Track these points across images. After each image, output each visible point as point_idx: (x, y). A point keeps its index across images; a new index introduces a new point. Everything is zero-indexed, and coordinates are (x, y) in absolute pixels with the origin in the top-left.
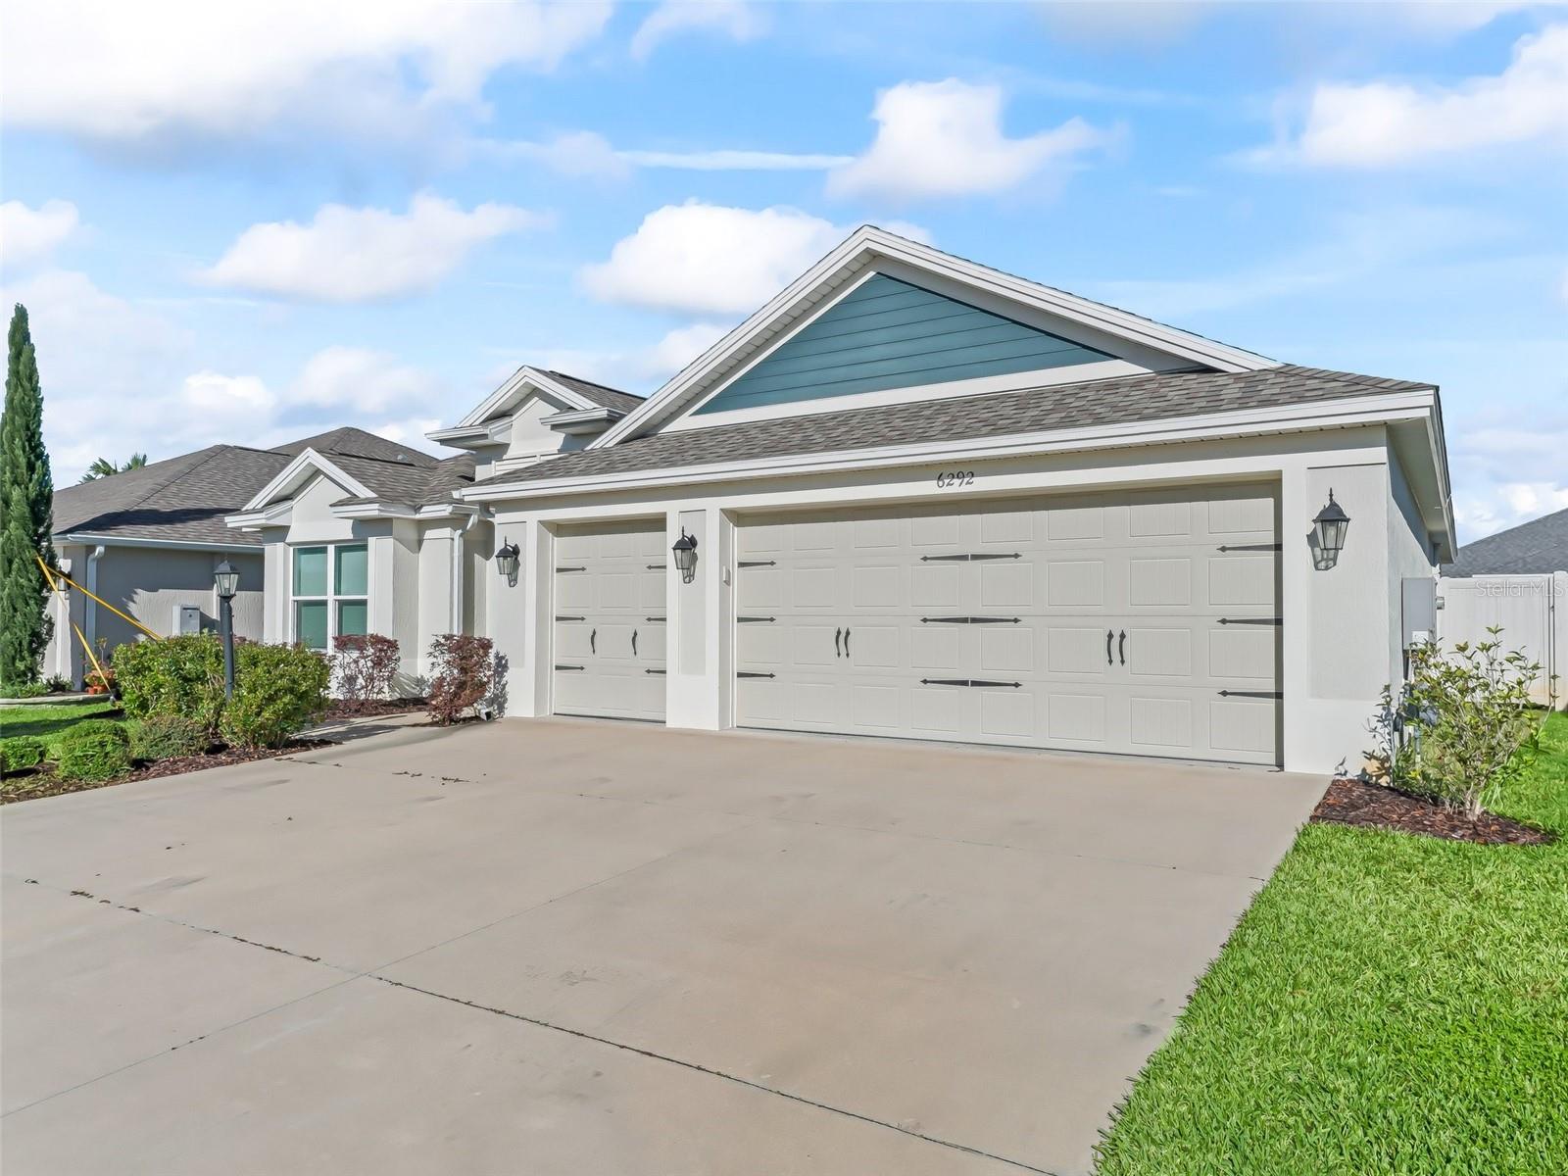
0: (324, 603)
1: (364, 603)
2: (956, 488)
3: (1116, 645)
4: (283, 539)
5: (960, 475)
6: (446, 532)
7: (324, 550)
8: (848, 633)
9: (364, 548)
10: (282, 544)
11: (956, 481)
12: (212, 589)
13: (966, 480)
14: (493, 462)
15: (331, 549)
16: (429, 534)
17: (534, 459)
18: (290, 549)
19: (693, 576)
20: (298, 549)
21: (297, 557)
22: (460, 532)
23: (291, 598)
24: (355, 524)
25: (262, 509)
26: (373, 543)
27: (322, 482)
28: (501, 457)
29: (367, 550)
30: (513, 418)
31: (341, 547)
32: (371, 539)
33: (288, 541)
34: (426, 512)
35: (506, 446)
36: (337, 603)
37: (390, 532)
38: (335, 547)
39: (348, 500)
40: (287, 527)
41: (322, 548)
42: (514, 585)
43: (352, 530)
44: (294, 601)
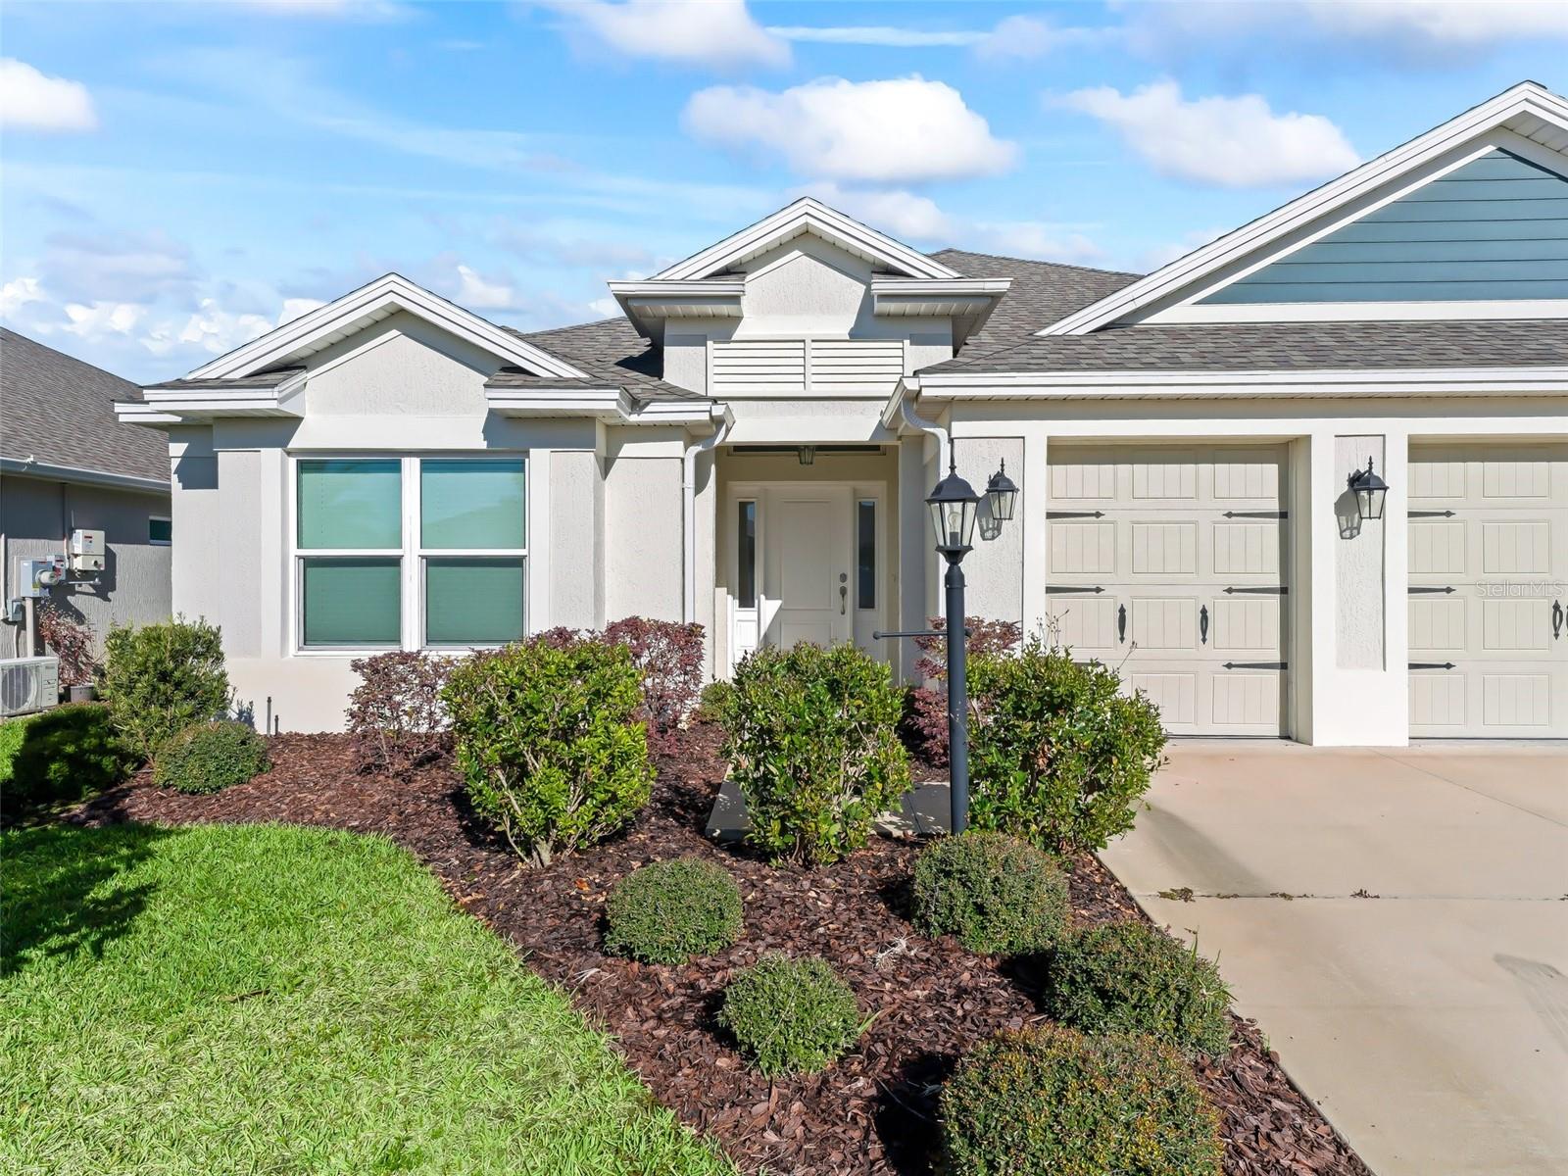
0: (395, 562)
1: (517, 562)
4: (282, 442)
6: (676, 447)
7: (396, 467)
9: (519, 467)
10: (279, 450)
14: (710, 343)
15: (411, 467)
16: (628, 449)
17: (801, 345)
18: (292, 462)
19: (1358, 528)
20: (312, 463)
21: (305, 476)
22: (699, 448)
23: (294, 551)
24: (499, 422)
25: (246, 382)
26: (539, 459)
27: (395, 344)
28: (726, 338)
29: (523, 470)
30: (749, 278)
31: (436, 461)
32: (531, 450)
33: (293, 444)
34: (658, 412)
35: (736, 320)
36: (432, 562)
37: (588, 443)
38: (422, 462)
39: (518, 379)
40: (298, 420)
41: (387, 462)
42: (993, 538)
43: (487, 432)
44: (300, 557)
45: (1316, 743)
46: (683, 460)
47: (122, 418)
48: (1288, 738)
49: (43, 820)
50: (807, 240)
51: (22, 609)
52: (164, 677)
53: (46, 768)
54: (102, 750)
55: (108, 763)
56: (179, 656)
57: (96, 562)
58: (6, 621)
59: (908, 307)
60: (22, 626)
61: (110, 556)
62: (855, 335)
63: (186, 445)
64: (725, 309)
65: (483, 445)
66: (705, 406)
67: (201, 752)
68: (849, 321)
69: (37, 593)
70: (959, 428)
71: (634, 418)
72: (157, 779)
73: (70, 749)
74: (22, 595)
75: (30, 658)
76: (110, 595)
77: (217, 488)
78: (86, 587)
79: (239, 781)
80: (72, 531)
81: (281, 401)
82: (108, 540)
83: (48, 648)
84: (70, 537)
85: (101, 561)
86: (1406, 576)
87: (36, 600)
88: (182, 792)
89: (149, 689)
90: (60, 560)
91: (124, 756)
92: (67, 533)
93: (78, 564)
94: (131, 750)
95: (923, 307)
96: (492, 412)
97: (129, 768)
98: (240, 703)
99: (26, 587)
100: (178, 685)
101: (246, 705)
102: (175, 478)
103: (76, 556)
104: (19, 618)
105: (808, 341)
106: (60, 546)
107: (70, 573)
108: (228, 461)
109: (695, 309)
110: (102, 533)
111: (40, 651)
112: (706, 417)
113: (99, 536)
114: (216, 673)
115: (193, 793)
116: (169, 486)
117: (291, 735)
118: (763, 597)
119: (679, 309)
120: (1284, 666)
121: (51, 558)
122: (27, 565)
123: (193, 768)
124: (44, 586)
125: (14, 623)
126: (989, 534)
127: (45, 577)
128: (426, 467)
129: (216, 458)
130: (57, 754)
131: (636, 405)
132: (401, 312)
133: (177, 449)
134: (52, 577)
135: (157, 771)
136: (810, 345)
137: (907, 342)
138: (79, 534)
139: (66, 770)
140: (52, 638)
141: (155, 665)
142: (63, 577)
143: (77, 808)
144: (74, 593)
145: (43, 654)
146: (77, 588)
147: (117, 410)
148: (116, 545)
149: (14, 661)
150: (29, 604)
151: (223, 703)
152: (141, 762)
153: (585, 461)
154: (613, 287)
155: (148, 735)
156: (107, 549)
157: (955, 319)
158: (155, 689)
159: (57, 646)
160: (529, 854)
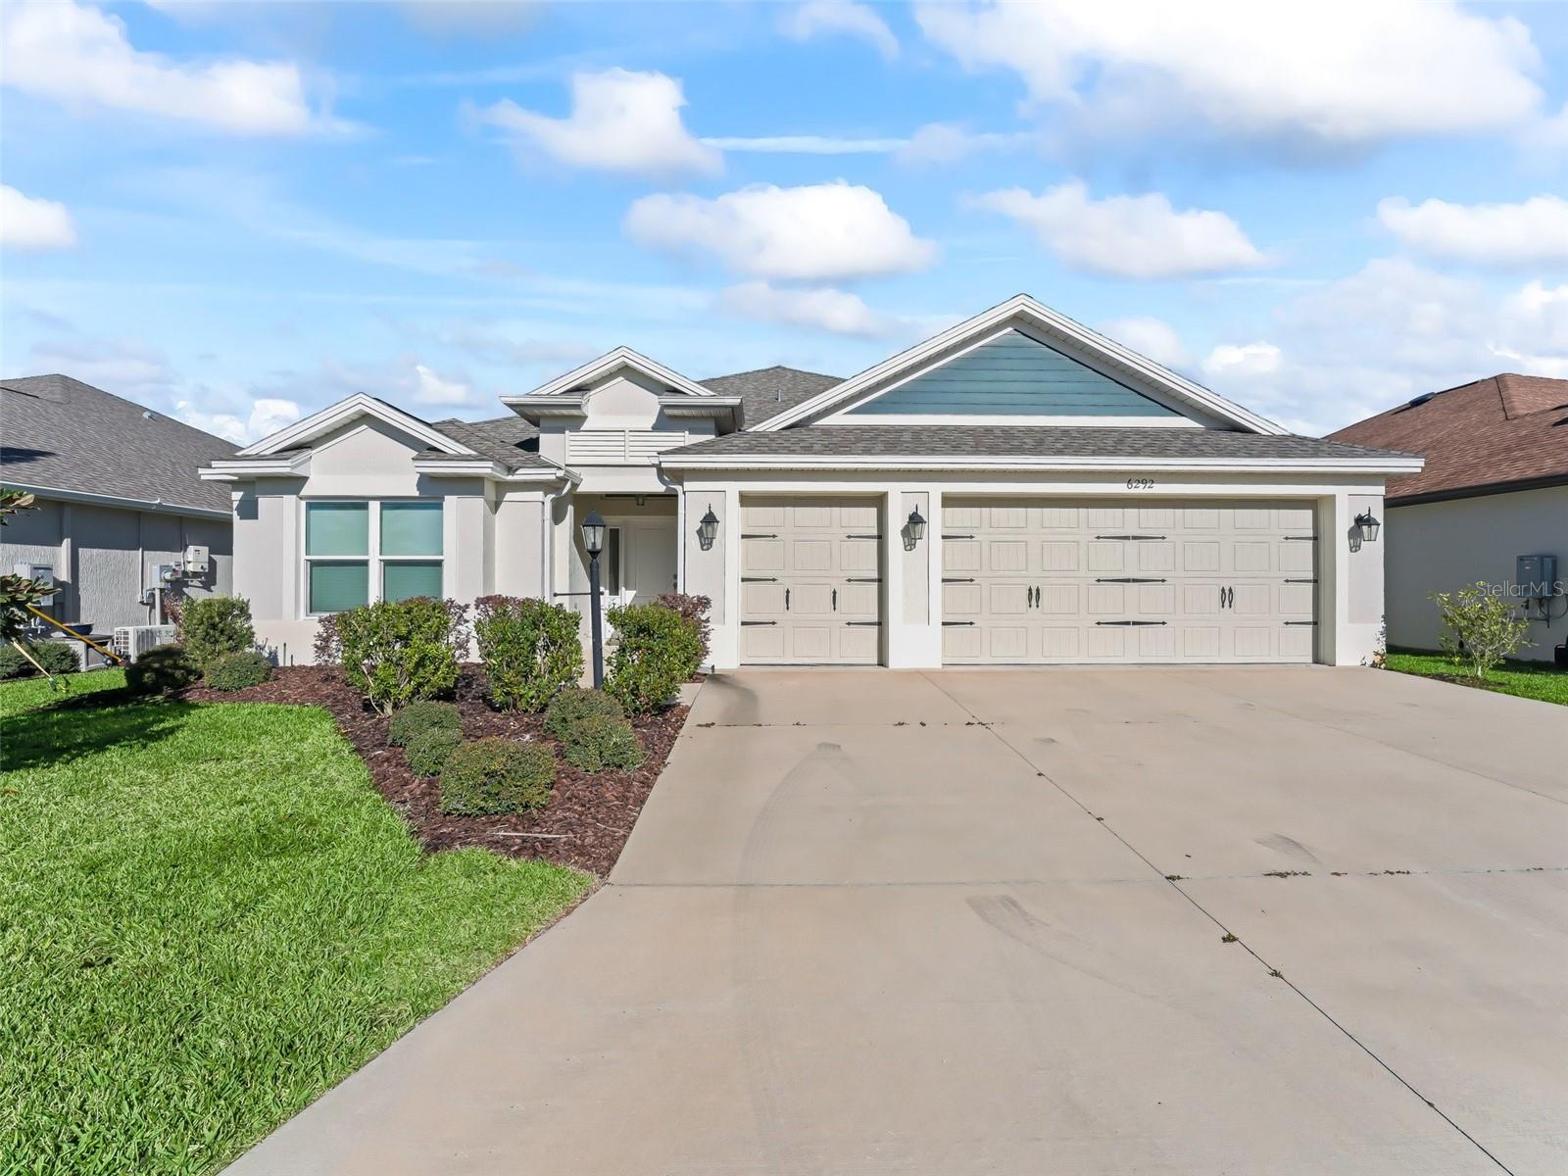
0: (365, 563)
1: (439, 564)
2: (1141, 490)
3: (1227, 596)
4: (296, 492)
5: (1144, 482)
6: (539, 495)
7: (365, 507)
8: (1038, 590)
9: (440, 507)
10: (294, 497)
11: (1141, 486)
12: (60, 544)
13: (1148, 485)
14: (567, 432)
15: (374, 507)
16: (509, 496)
17: (623, 434)
18: (303, 503)
19: (915, 545)
20: (316, 504)
21: (313, 512)
22: (553, 496)
23: (303, 557)
24: (426, 481)
25: (273, 456)
26: (450, 501)
27: (365, 432)
28: (576, 428)
29: (442, 509)
30: (592, 393)
31: (391, 504)
32: (446, 497)
33: (302, 493)
34: (523, 475)
35: (584, 418)
36: (387, 563)
37: (480, 492)
38: (381, 503)
39: (434, 455)
40: (306, 478)
41: (359, 504)
42: (708, 549)
43: (419, 486)
44: (307, 560)
45: (890, 667)
46: (543, 503)
47: (203, 478)
48: (882, 665)
49: (139, 703)
50: (626, 371)
51: (153, 595)
52: (214, 626)
53: (142, 675)
54: (176, 667)
55: (178, 674)
56: (222, 616)
57: (202, 567)
58: (142, 603)
59: (685, 412)
60: (153, 606)
61: (212, 563)
62: (656, 428)
63: (241, 493)
64: (574, 412)
65: (417, 494)
66: (553, 470)
67: (231, 668)
68: (653, 420)
69: (163, 585)
70: (688, 485)
71: (510, 478)
72: (206, 684)
73: (156, 665)
74: (153, 587)
75: (157, 625)
76: (212, 588)
77: (257, 518)
78: (196, 582)
79: (252, 685)
80: (187, 546)
81: (293, 467)
82: (211, 552)
83: (170, 620)
84: (186, 551)
85: (206, 566)
86: (940, 573)
87: (162, 590)
88: (219, 690)
89: (204, 634)
90: (179, 565)
91: (190, 672)
92: (183, 548)
93: (190, 568)
94: (194, 668)
95: (694, 412)
96: (422, 475)
97: (192, 678)
98: (270, 648)
99: (155, 581)
100: (222, 632)
101: (273, 649)
102: (235, 513)
103: (189, 562)
104: (151, 601)
105: (627, 431)
106: (178, 556)
107: (185, 573)
108: (264, 503)
109: (556, 412)
110: (207, 548)
111: (164, 621)
112: (553, 477)
113: (205, 550)
114: (246, 626)
115: (225, 690)
116: (232, 516)
117: (300, 667)
118: (623, 589)
119: (546, 411)
120: (880, 624)
121: (172, 564)
122: (156, 568)
123: (225, 676)
124: (167, 581)
125: (147, 604)
126: (705, 547)
127: (168, 576)
128: (383, 507)
129: (256, 501)
130: (149, 668)
131: (511, 470)
132: (367, 415)
133: (237, 496)
134: (172, 575)
135: (206, 681)
136: (628, 433)
137: (687, 432)
138: (191, 548)
139: (154, 676)
140: (172, 614)
141: (207, 619)
142: (180, 576)
143: (159, 698)
144: (188, 586)
145: (167, 623)
146: (190, 583)
147: (200, 472)
148: (217, 556)
149: (148, 627)
150: (157, 593)
151: (250, 643)
152: (201, 676)
153: (477, 504)
154: (502, 399)
155: (204, 660)
156: (210, 558)
157: (717, 420)
158: (208, 634)
159: (175, 620)
160: (383, 711)
